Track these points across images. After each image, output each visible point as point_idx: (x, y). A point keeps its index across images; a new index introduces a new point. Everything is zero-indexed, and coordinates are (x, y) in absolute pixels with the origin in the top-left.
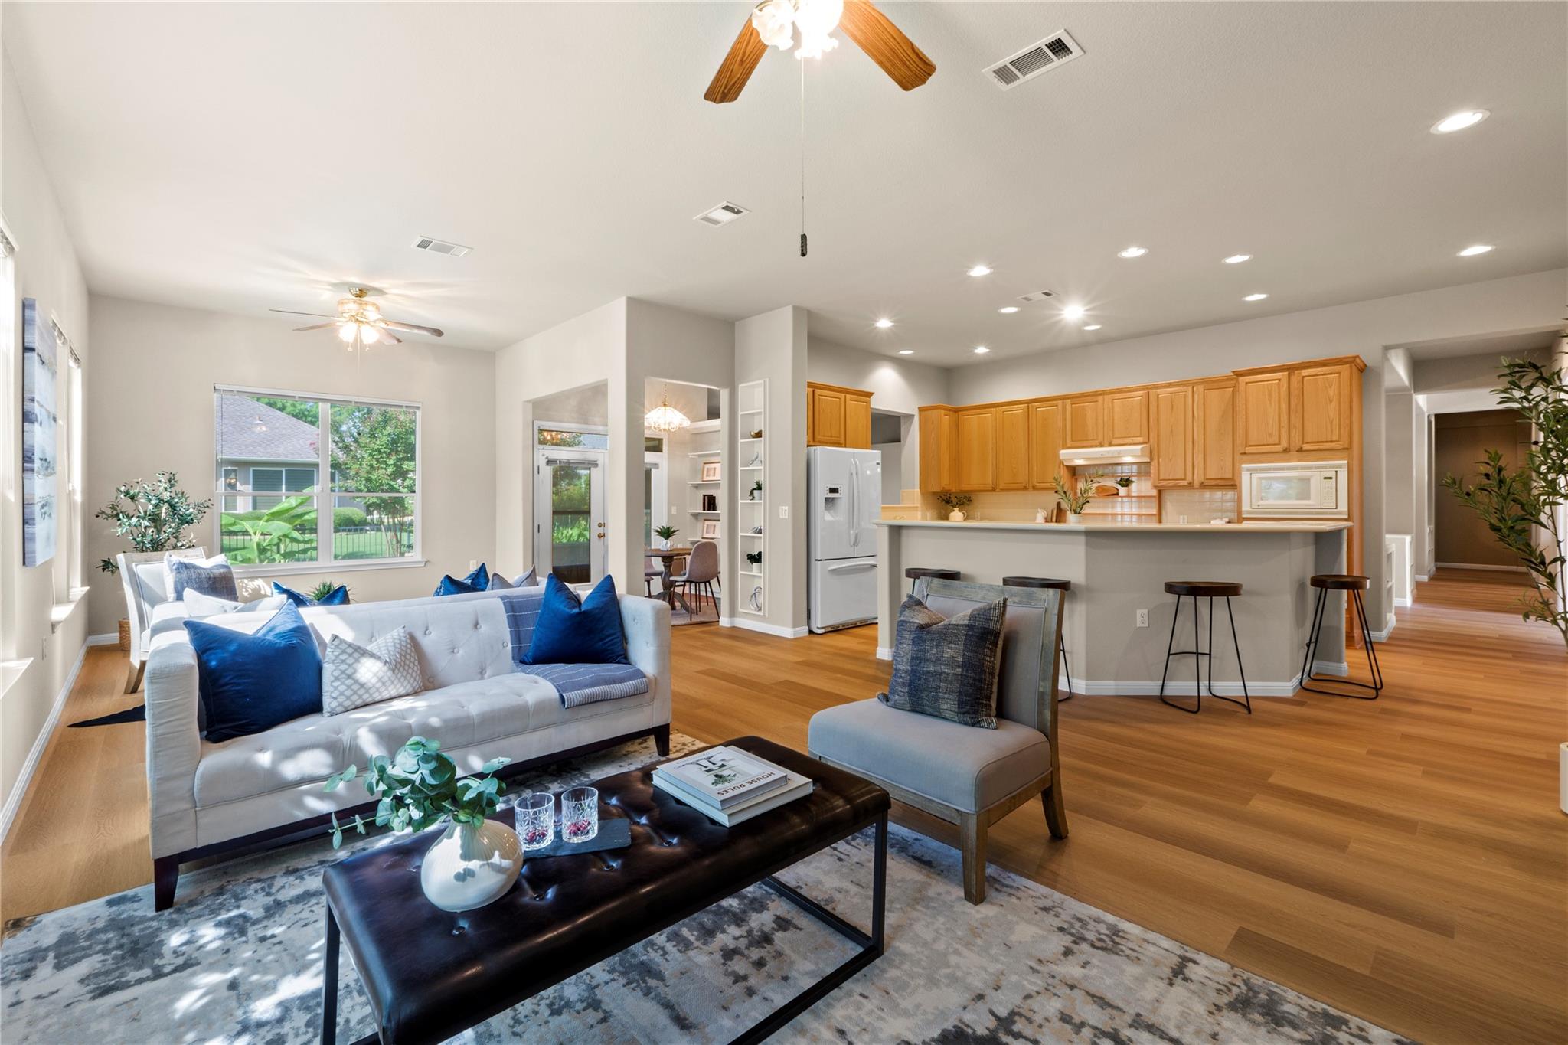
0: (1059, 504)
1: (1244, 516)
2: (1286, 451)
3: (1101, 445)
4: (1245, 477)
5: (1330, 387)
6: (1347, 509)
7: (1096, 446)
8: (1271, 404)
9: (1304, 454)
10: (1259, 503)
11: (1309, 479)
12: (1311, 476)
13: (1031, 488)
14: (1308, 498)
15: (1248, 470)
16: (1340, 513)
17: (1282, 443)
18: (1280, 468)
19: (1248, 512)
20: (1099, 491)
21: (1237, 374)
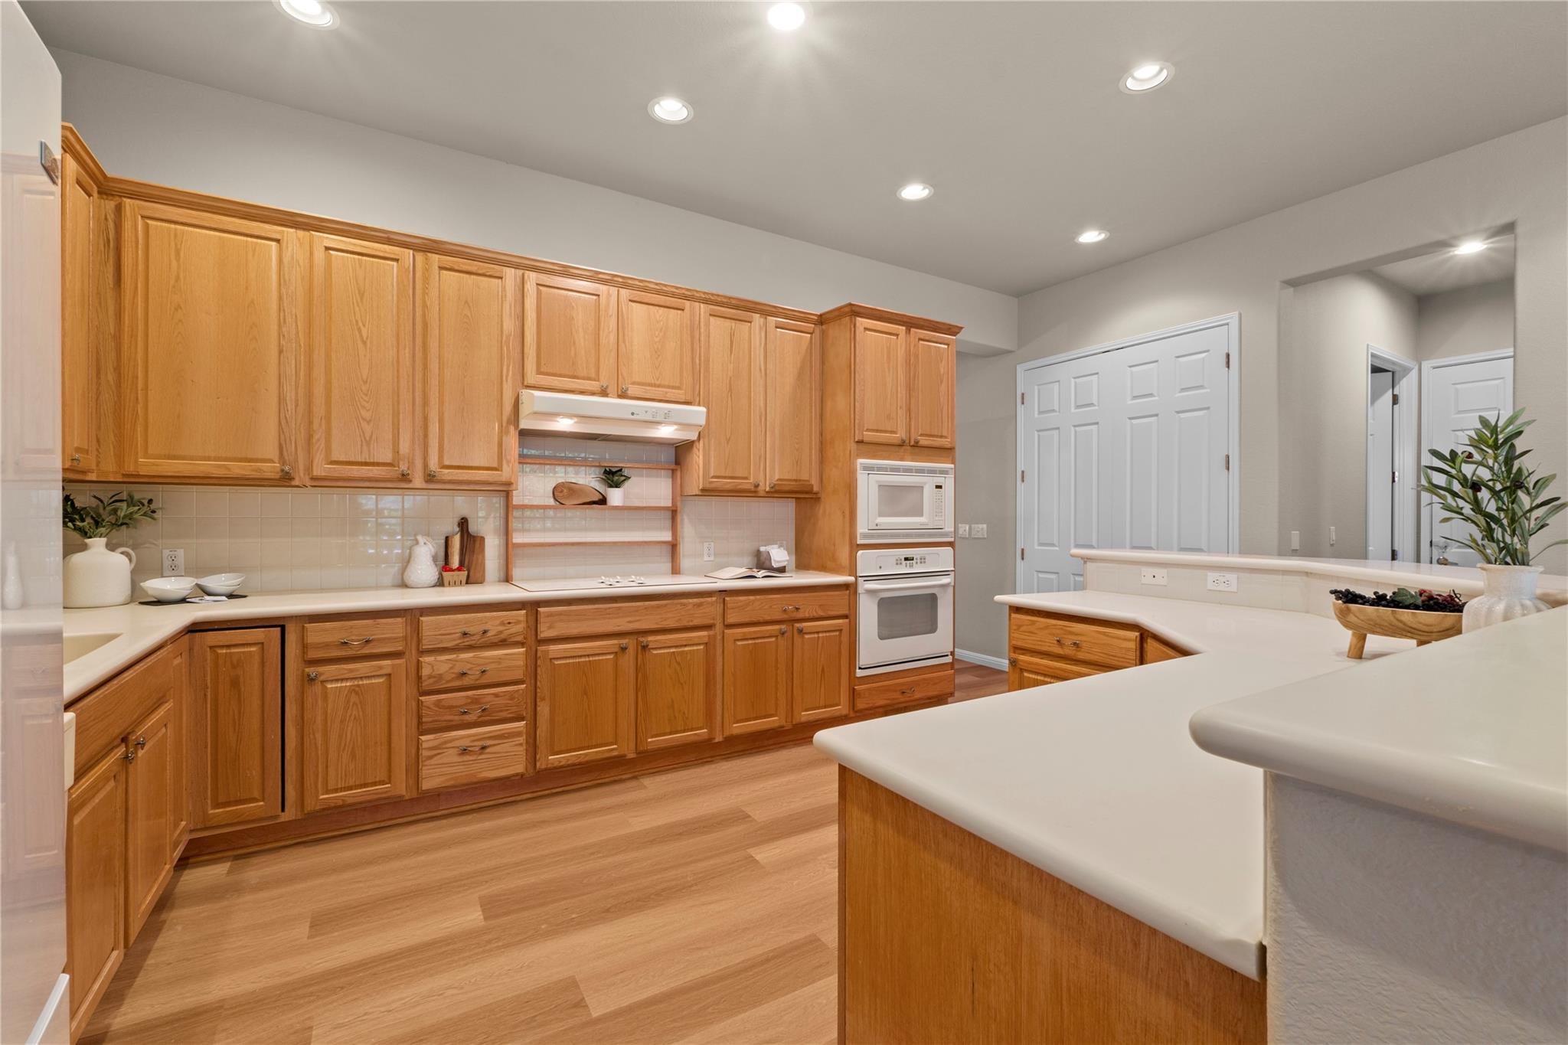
0: (463, 523)
1: (859, 542)
2: (902, 444)
3: (604, 393)
4: (862, 477)
6: (953, 529)
7: (593, 394)
8: (889, 369)
9: (917, 450)
10: (877, 522)
11: (922, 487)
12: (925, 483)
13: (418, 481)
14: (921, 515)
15: (866, 468)
16: (946, 535)
17: (899, 432)
18: (895, 470)
19: (865, 536)
20: (563, 494)
21: (853, 312)
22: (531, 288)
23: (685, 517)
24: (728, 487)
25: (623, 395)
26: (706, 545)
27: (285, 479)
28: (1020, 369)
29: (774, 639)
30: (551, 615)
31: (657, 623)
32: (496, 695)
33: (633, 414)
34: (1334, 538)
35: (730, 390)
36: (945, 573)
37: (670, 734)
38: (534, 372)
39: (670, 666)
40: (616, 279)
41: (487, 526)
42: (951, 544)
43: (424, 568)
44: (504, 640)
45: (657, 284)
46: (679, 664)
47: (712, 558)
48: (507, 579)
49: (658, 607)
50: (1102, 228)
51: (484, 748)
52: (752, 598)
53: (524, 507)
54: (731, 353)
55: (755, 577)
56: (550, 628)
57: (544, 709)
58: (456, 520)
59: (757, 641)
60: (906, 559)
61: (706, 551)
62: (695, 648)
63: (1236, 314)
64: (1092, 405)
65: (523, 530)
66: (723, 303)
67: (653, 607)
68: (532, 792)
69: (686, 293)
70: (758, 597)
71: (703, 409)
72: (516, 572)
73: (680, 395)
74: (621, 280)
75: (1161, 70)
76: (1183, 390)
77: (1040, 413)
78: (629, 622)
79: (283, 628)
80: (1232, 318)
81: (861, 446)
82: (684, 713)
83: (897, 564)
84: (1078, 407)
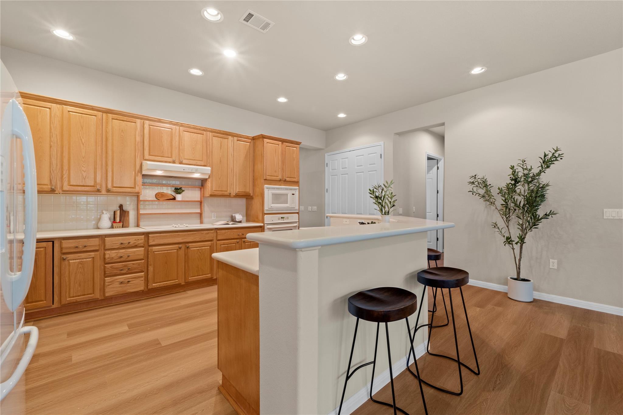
0: (121, 207)
1: (265, 212)
2: (280, 180)
3: (174, 162)
4: (266, 191)
5: (294, 153)
6: (298, 208)
7: (170, 162)
8: (276, 156)
9: (286, 182)
10: (271, 206)
11: (287, 194)
12: (289, 193)
13: (104, 192)
14: (287, 203)
15: (267, 188)
16: (296, 210)
17: (279, 176)
18: (278, 189)
19: (267, 210)
20: (159, 196)
21: (263, 137)
22: (146, 126)
23: (205, 204)
24: (219, 194)
25: (181, 163)
26: (213, 214)
27: (52, 191)
28: (326, 155)
29: (234, 244)
30: (153, 237)
31: (192, 239)
32: (133, 264)
33: (184, 170)
34: (414, 210)
35: (221, 162)
36: (295, 222)
37: (197, 276)
38: (148, 155)
39: (197, 254)
40: (178, 124)
41: (130, 207)
42: (298, 213)
43: (106, 221)
44: (136, 246)
45: (193, 126)
46: (200, 253)
47: (215, 218)
48: (138, 226)
49: (193, 234)
50: (345, 114)
51: (129, 282)
52: (227, 231)
53: (144, 201)
54: (221, 148)
55: (229, 224)
56: (153, 241)
57: (151, 269)
58: (118, 206)
59: (229, 245)
60: (282, 218)
61: (213, 216)
62: (206, 248)
63: (383, 142)
64: (346, 168)
65: (144, 209)
66: (218, 132)
67: (191, 234)
68: (147, 297)
69: (204, 129)
70: (229, 231)
71: (210, 168)
72: (141, 224)
73: (202, 163)
74: (180, 124)
75: (345, 76)
76: (370, 165)
77: (332, 170)
78: (182, 239)
79: (53, 242)
80: (382, 143)
81: (266, 181)
82: (202, 269)
83: (278, 219)
84: (342, 168)
